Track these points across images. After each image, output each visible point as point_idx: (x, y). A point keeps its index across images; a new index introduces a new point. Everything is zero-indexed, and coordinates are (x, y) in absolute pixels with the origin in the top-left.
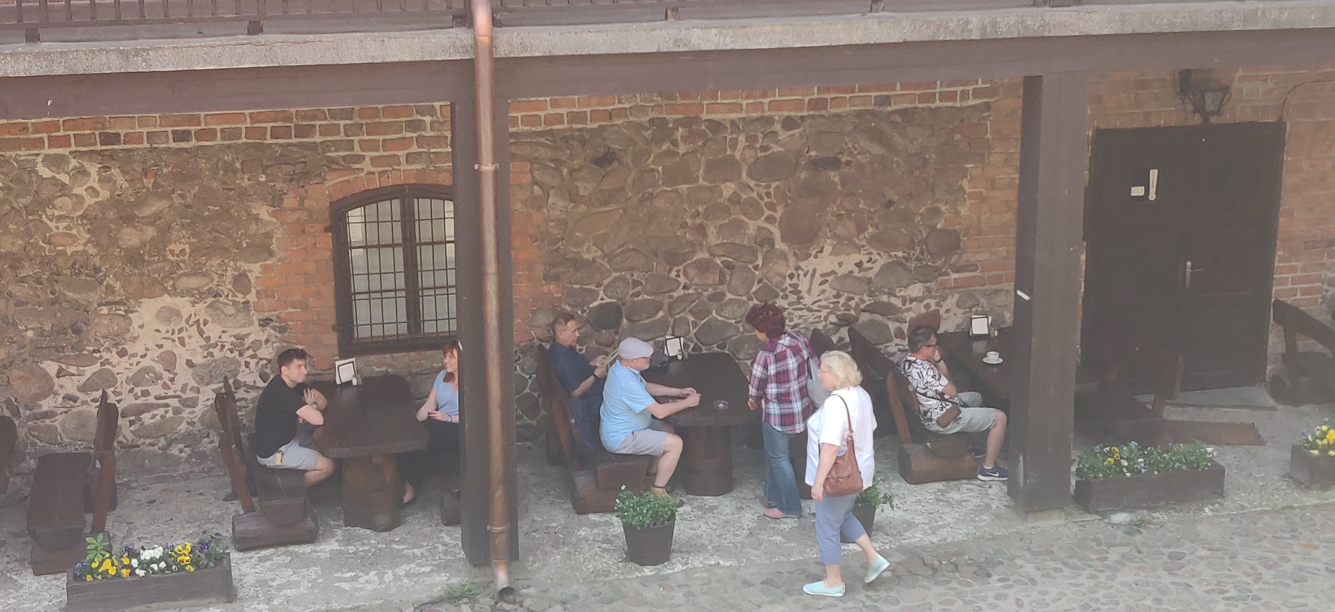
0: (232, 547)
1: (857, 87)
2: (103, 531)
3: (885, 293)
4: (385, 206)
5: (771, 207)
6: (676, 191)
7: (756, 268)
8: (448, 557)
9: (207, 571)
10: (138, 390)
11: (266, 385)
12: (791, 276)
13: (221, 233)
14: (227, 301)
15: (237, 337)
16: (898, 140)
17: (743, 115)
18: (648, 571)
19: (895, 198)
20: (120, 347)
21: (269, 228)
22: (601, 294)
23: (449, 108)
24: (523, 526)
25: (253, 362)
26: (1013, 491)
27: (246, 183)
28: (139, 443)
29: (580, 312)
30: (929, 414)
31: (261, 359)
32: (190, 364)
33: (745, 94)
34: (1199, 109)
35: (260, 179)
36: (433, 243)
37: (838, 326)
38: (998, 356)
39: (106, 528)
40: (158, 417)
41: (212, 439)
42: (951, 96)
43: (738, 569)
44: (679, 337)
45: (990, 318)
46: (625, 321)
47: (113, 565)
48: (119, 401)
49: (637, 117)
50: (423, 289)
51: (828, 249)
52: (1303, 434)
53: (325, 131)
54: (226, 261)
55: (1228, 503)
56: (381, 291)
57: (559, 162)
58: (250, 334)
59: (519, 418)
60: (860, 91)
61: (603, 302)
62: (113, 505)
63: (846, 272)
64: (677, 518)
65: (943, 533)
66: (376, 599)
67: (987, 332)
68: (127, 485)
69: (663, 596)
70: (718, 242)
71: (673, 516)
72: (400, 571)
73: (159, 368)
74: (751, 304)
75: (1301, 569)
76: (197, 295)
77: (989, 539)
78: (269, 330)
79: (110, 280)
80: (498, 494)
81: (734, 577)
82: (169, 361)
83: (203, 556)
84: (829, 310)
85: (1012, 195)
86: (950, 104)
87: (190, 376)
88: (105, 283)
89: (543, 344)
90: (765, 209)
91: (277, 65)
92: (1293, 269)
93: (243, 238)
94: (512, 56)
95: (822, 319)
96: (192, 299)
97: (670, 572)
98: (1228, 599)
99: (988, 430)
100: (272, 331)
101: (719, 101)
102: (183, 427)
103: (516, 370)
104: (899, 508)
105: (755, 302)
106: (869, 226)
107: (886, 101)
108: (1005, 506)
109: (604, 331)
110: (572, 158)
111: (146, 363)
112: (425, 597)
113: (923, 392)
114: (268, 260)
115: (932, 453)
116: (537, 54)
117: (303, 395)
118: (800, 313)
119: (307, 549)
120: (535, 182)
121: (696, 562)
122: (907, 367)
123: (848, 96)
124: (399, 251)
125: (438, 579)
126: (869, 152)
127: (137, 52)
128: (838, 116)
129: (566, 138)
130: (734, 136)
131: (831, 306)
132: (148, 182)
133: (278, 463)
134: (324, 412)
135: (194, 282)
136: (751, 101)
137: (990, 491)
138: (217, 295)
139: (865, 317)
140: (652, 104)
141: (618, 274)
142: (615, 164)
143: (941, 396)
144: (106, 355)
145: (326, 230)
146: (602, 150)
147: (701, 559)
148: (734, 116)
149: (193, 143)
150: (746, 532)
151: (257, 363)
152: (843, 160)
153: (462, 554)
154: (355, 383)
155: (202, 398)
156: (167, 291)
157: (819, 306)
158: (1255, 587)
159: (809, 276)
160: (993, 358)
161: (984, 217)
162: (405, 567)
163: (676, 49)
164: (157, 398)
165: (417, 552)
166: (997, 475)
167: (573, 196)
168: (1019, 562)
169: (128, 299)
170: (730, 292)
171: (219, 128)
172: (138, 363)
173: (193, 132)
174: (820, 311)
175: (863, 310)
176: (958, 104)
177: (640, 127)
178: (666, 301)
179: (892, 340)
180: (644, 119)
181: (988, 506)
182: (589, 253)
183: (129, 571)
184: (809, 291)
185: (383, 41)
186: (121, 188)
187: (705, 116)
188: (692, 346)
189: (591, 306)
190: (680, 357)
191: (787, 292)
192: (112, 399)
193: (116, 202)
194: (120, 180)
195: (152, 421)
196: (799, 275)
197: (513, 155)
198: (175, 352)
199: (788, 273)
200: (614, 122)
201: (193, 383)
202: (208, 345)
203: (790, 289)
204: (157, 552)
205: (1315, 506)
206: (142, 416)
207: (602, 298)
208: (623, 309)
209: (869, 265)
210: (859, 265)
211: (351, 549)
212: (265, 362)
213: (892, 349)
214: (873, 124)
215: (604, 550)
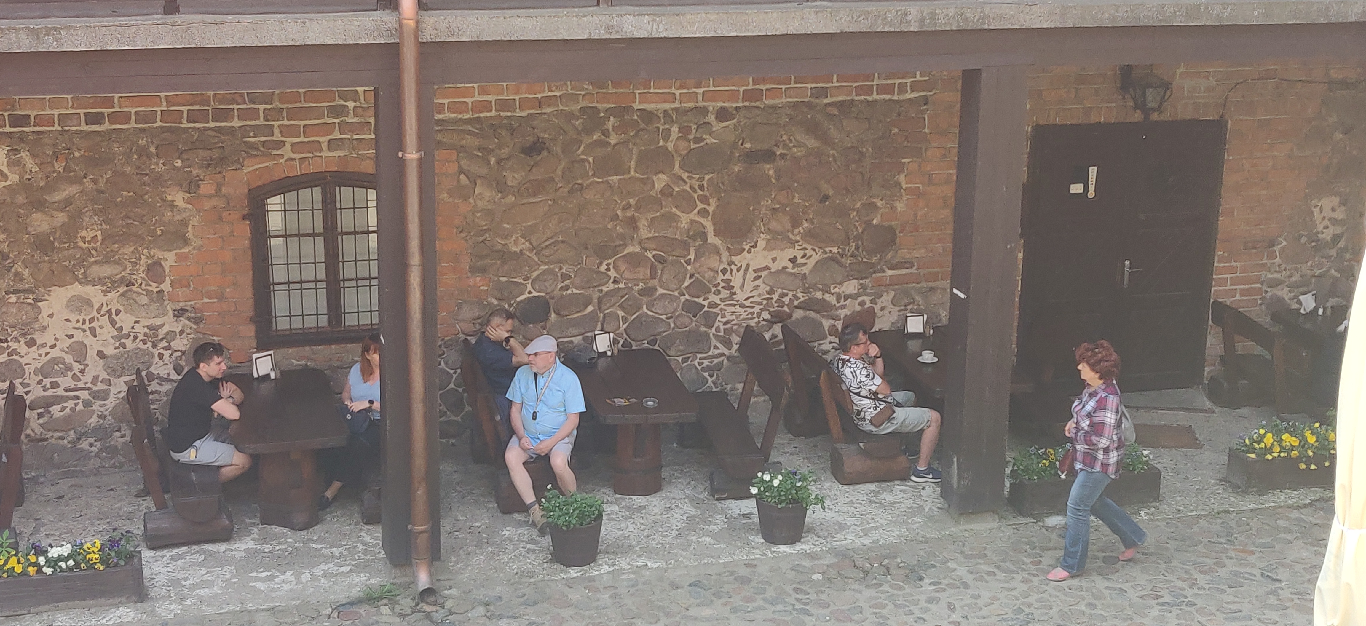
0: (143, 544)
1: (793, 77)
2: (8, 526)
3: (820, 290)
4: (305, 194)
5: (704, 200)
6: (607, 182)
7: (688, 262)
8: (368, 557)
9: (117, 569)
10: (47, 382)
11: (180, 377)
12: (724, 271)
13: (134, 221)
14: (140, 291)
15: (150, 328)
16: (833, 132)
17: (677, 105)
18: (574, 572)
19: (831, 193)
20: (29, 337)
21: (184, 215)
22: (529, 288)
23: (373, 93)
24: (446, 525)
25: (167, 354)
26: (945, 494)
27: (160, 168)
28: (47, 436)
29: (506, 306)
30: (862, 413)
31: (176, 351)
32: (101, 355)
33: (678, 84)
34: (1140, 105)
35: (176, 165)
36: (355, 233)
37: (771, 323)
38: (933, 355)
39: (13, 525)
40: (68, 410)
41: (123, 432)
42: (888, 89)
43: (666, 571)
44: (609, 333)
45: (925, 316)
46: (553, 315)
47: (19, 562)
48: (27, 393)
49: (568, 106)
50: (344, 280)
51: (762, 244)
52: (1240, 437)
53: (243, 115)
54: (140, 249)
55: (1164, 507)
56: (301, 282)
57: (487, 151)
58: (164, 325)
59: (443, 414)
60: (795, 83)
61: (531, 295)
62: (20, 501)
63: (780, 268)
64: (605, 518)
65: (875, 535)
66: (293, 599)
67: (922, 331)
68: (35, 480)
69: (588, 598)
70: (651, 235)
71: (600, 516)
72: (318, 571)
73: (69, 359)
74: (683, 299)
75: (1237, 574)
76: (110, 284)
77: (921, 542)
78: (183, 320)
79: (19, 267)
80: (420, 492)
81: (661, 579)
82: (79, 351)
83: (113, 554)
84: (762, 307)
85: (949, 190)
86: (887, 97)
87: (100, 368)
88: (13, 270)
89: (469, 338)
90: (697, 202)
91: (194, 46)
92: (1233, 270)
93: (157, 225)
94: (438, 40)
95: (755, 316)
96: (104, 288)
97: (597, 573)
98: (1162, 604)
99: (922, 430)
100: (187, 322)
101: (652, 91)
102: (93, 420)
103: (440, 364)
104: (831, 509)
105: (687, 297)
106: (804, 221)
107: (823, 92)
108: (938, 508)
109: (531, 326)
110: (500, 147)
111: (55, 353)
112: (343, 598)
113: (857, 391)
114: (183, 247)
115: (866, 454)
116: (464, 39)
117: (219, 389)
118: (733, 309)
119: (222, 547)
120: (461, 171)
121: (624, 563)
122: (840, 366)
123: (784, 87)
124: (320, 241)
125: (357, 579)
126: (805, 145)
127: (48, 31)
128: (774, 107)
129: (494, 127)
130: (667, 126)
131: (765, 302)
132: (59, 166)
133: (192, 457)
134: (239, 406)
135: (107, 270)
136: (685, 91)
137: (923, 492)
138: (130, 284)
139: (798, 314)
140: (583, 93)
141: (547, 267)
142: (545, 153)
143: (874, 396)
144: (13, 345)
145: (244, 218)
146: (531, 139)
147: (628, 560)
148: (667, 106)
149: (107, 126)
150: (674, 533)
151: (172, 354)
152: (778, 153)
153: (382, 554)
154: (273, 376)
155: (113, 390)
156: (77, 279)
157: (751, 302)
158: (1189, 592)
159: (742, 271)
160: (928, 357)
161: (919, 214)
162: (323, 567)
163: (608, 36)
164: (66, 390)
165: (336, 551)
166: (931, 476)
167: (501, 187)
168: (951, 565)
169: (36, 287)
170: (661, 287)
171: (133, 111)
172: (47, 354)
173: (106, 115)
174: (753, 307)
175: (796, 307)
176: (895, 98)
177: (570, 116)
178: (596, 296)
179: (825, 338)
180: (575, 108)
181: (921, 507)
182: (517, 245)
183: (36, 568)
184: (742, 286)
185: (304, 23)
186: (31, 171)
187: (637, 106)
188: (621, 342)
189: (518, 299)
190: (609, 353)
191: (719, 288)
192: (20, 391)
193: (25, 186)
194: (30, 163)
195: (62, 414)
196: (731, 270)
197: (439, 142)
198: (85, 342)
199: (721, 268)
200: (544, 111)
201: (104, 375)
202: (120, 336)
203: (722, 284)
204: (66, 550)
205: (1252, 510)
206: (51, 409)
207: (529, 292)
208: (552, 302)
209: (804, 261)
210: (793, 260)
211: (267, 548)
212: (179, 354)
213: (827, 347)
214: (809, 116)
215: (529, 551)
